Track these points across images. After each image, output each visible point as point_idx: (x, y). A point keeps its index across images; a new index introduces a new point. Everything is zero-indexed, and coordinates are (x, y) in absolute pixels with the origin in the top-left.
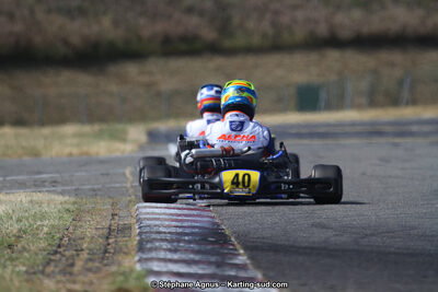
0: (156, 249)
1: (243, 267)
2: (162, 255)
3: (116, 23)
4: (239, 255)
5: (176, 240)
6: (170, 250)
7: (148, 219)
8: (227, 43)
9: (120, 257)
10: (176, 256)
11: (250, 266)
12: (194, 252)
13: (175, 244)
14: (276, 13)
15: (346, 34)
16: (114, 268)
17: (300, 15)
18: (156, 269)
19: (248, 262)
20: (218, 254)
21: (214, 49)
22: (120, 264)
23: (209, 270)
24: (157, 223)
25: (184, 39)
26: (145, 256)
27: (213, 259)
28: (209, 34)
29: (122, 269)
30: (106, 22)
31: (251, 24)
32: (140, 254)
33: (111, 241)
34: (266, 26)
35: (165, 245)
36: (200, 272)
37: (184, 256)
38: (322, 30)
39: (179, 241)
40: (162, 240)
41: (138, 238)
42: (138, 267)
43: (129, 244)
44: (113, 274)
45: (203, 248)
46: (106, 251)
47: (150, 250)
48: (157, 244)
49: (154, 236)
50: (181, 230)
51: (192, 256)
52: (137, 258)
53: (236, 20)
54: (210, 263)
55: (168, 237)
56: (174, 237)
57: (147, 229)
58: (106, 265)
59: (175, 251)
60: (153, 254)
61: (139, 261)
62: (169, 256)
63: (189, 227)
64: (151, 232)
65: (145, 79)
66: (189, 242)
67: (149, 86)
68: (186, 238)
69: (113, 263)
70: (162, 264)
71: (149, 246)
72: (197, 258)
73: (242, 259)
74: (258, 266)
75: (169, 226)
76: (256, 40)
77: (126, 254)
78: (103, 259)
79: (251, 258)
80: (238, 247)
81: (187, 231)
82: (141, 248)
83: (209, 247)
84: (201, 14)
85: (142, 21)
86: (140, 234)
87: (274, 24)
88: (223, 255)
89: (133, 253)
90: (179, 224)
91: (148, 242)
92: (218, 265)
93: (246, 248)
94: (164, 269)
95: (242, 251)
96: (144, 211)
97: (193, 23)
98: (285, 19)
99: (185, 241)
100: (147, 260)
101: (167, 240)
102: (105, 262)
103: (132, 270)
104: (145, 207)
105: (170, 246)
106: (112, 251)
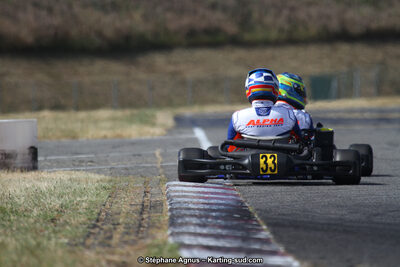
0: (187, 224)
1: (266, 241)
2: (192, 229)
3: (145, 17)
4: (262, 230)
5: (205, 215)
6: (199, 225)
7: (178, 197)
8: (247, 37)
9: (153, 231)
10: (205, 231)
11: (272, 241)
12: (221, 227)
13: (203, 219)
14: (292, 9)
16: (149, 241)
17: (314, 11)
18: (187, 242)
19: (271, 236)
20: (243, 229)
21: (235, 42)
22: (154, 238)
23: (236, 244)
24: (186, 200)
25: (208, 32)
26: (177, 230)
27: (239, 234)
28: (231, 28)
29: (156, 242)
30: (137, 16)
31: (269, 19)
32: (172, 228)
33: (145, 216)
34: (282, 22)
35: (195, 220)
36: (228, 245)
37: (212, 231)
38: (334, 25)
39: (207, 217)
40: (192, 216)
41: (169, 214)
42: (171, 240)
43: (162, 219)
44: (148, 246)
45: (229, 223)
46: (140, 225)
47: (181, 225)
48: (187, 219)
49: (184, 212)
50: (207, 207)
51: (219, 231)
52: (169, 232)
53: (255, 15)
54: (236, 238)
55: (197, 213)
56: (202, 213)
57: (177, 206)
58: (141, 238)
59: (204, 226)
60: (184, 229)
61: (172, 234)
62: (199, 230)
63: (216, 204)
64: (181, 209)
65: (171, 68)
66: (216, 218)
67: (174, 74)
68: (214, 214)
69: (148, 236)
70: (192, 238)
71: (180, 221)
72: (224, 232)
73: (265, 234)
74: (280, 240)
75: (198, 203)
76: (274, 35)
77: (159, 228)
78: (138, 232)
79: (273, 233)
80: (261, 223)
81: (214, 207)
82: (172, 223)
83: (235, 223)
84: (225, 9)
85: (169, 15)
86: (171, 210)
87: (290, 20)
88: (248, 230)
89: (165, 227)
90: (206, 201)
91: (178, 217)
92: (244, 239)
93: (268, 225)
94: (195, 243)
95: (264, 227)
96: (174, 189)
97: (217, 18)
98: (302, 15)
99: (213, 217)
100: (178, 234)
101: (196, 216)
102: (140, 235)
103: (165, 243)
104: (174, 185)
105: (199, 222)
106: (146, 225)
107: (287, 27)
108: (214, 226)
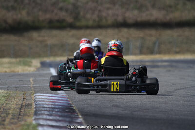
0: (42, 114)
1: (80, 124)
2: (45, 117)
3: (28, 14)
4: (79, 118)
5: (52, 110)
6: (48, 115)
7: (39, 101)
8: (78, 24)
9: (26, 118)
10: (51, 118)
11: (84, 123)
12: (59, 116)
13: (51, 112)
14: (100, 11)
15: (130, 21)
16: (23, 123)
17: (110, 12)
18: (42, 123)
19: (83, 121)
20: (70, 117)
21: (72, 26)
22: (26, 121)
23: (65, 124)
24: (43, 103)
25: (58, 21)
26: (37, 117)
27: (68, 119)
28: (70, 20)
29: (26, 123)
30: (24, 13)
31: (88, 16)
32: (35, 116)
33: (22, 110)
34: (95, 16)
35: (46, 113)
36: (62, 125)
37: (55, 118)
38: (120, 19)
39: (52, 111)
40: (45, 110)
41: (34, 109)
42: (34, 122)
43: (30, 112)
44: (23, 125)
45: (63, 114)
46: (20, 115)
47: (40, 115)
48: (43, 112)
49: (41, 109)
50: (53, 106)
51: (58, 118)
52: (33, 118)
53: (82, 13)
54: (66, 121)
55: (48, 109)
56: (51, 109)
57: (39, 106)
58: (19, 121)
59: (51, 115)
60: (41, 117)
61: (35, 119)
62: (48, 117)
63: (57, 105)
64: (40, 107)
65: (40, 39)
66: (57, 112)
67: (42, 42)
68: (56, 110)
69: (23, 120)
70: (44, 121)
71: (39, 113)
72: (61, 119)
73: (81, 120)
75: (48, 105)
76: (90, 23)
77: (29, 116)
78: (18, 118)
79: (84, 119)
80: (79, 114)
81: (56, 107)
82: (36, 114)
83: (66, 114)
84: (67, 10)
85: (40, 13)
86: (35, 107)
87: (98, 16)
88: (72, 118)
89: (32, 116)
90: (53, 104)
91: (39, 111)
92: (70, 122)
93: (82, 115)
94: (46, 124)
95: (80, 116)
97: (63, 15)
98: (104, 14)
99: (55, 111)
100: (38, 119)
101: (47, 111)
102: (19, 119)
103: (31, 123)
104: (38, 96)
105: (48, 113)
106: (22, 115)
107: (97, 19)
108: (56, 115)
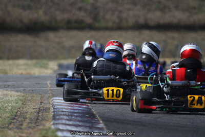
0: (61, 119)
1: (101, 129)
2: (64, 122)
3: (45, 13)
4: (100, 123)
6: (68, 120)
7: (58, 105)
8: (97, 25)
9: (44, 122)
10: (70, 123)
11: (105, 129)
12: (79, 121)
13: (70, 117)
14: (121, 12)
15: (152, 23)
16: (41, 127)
17: (131, 13)
18: (61, 128)
19: (104, 127)
20: (90, 122)
21: (91, 27)
22: (44, 125)
23: (86, 130)
24: (62, 107)
25: (76, 22)
26: (56, 122)
27: (88, 125)
28: (88, 20)
29: (45, 128)
30: (41, 12)
31: (108, 17)
32: (54, 121)
33: (40, 114)
34: (115, 18)
35: (65, 117)
36: (82, 130)
37: (74, 123)
38: (141, 21)
39: (72, 116)
40: (64, 115)
41: (53, 114)
42: (53, 127)
43: (49, 116)
44: (41, 130)
45: (83, 119)
46: (37, 119)
47: (58, 119)
48: (62, 117)
49: (60, 113)
50: (72, 111)
51: (78, 123)
52: (52, 123)
53: (101, 14)
54: (86, 127)
55: (67, 114)
56: (70, 114)
57: (57, 110)
58: (37, 125)
59: (70, 120)
60: (60, 121)
61: (53, 124)
62: (68, 122)
63: (77, 110)
64: (59, 111)
65: (57, 40)
66: (77, 116)
67: (59, 43)
68: (76, 115)
69: (41, 125)
70: (64, 126)
71: (58, 117)
72: (80, 124)
73: (101, 125)
74: (108, 128)
75: (67, 109)
76: (110, 24)
77: (47, 120)
78: (36, 123)
79: (105, 125)
80: (100, 119)
81: (76, 111)
82: (54, 118)
83: (86, 119)
84: (86, 10)
85: (58, 13)
86: (54, 112)
87: (119, 17)
88: (92, 123)
89: (50, 120)
90: (72, 108)
91: (57, 115)
92: (90, 128)
93: (103, 121)
94: (65, 129)
95: (101, 122)
96: (56, 101)
97: (81, 15)
98: (124, 15)
100: (57, 124)
101: (66, 115)
102: (37, 124)
103: (50, 128)
104: (56, 99)
105: (68, 118)
106: (40, 119)
107: (117, 20)
108: (75, 120)
